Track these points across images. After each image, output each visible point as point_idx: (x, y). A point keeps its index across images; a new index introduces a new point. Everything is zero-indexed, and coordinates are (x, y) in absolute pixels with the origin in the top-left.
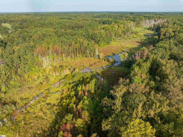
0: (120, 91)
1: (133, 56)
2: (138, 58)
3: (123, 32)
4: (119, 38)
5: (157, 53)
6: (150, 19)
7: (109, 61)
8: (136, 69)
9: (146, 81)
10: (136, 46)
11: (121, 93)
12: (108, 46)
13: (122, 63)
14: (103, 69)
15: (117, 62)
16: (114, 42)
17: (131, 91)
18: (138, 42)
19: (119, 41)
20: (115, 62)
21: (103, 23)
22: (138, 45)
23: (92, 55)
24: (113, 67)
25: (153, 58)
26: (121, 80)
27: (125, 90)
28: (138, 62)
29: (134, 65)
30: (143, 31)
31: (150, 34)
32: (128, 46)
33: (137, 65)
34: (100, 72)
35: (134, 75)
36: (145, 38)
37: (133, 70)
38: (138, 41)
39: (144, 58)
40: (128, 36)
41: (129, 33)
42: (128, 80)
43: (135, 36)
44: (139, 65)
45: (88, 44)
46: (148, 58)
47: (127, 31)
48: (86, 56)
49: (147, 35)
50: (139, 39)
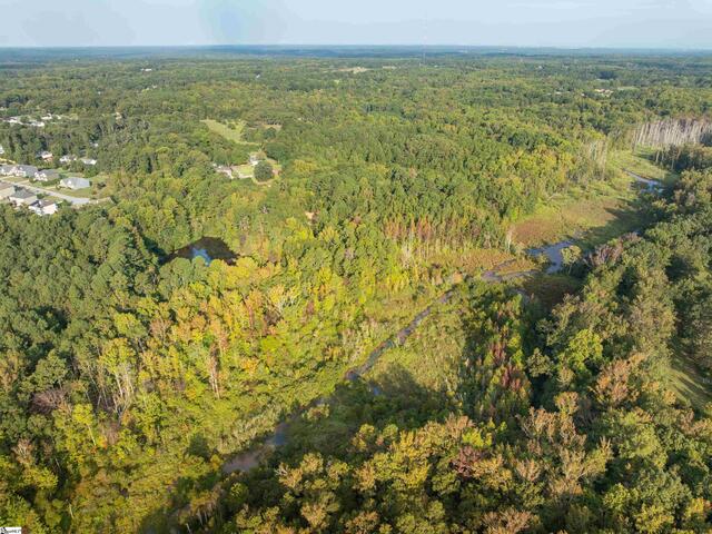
0: (565, 311)
1: (591, 256)
2: (600, 261)
3: (569, 173)
4: (557, 194)
5: (639, 254)
6: (667, 113)
7: (536, 261)
8: (593, 282)
9: (605, 302)
10: (603, 224)
11: (568, 313)
12: (528, 218)
13: (566, 268)
14: (525, 277)
15: (555, 264)
16: (544, 207)
17: (581, 311)
18: (609, 211)
19: (556, 203)
20: (549, 264)
21: (510, 139)
22: (610, 222)
23: (497, 244)
24: (546, 276)
25: (630, 264)
26: (568, 297)
27: (572, 309)
28: (598, 270)
29: (590, 276)
30: (635, 166)
31: (654, 179)
32: (581, 220)
33: (597, 275)
34: (520, 283)
35: (588, 291)
36: (632, 197)
37: (587, 283)
38: (609, 207)
39: (613, 263)
40: (583, 188)
41: (586, 176)
42: (578, 298)
43: (604, 186)
44: (599, 276)
45: (487, 219)
46: (620, 262)
47: (583, 172)
48: (482, 246)
49: (644, 186)
50: (613, 199)
